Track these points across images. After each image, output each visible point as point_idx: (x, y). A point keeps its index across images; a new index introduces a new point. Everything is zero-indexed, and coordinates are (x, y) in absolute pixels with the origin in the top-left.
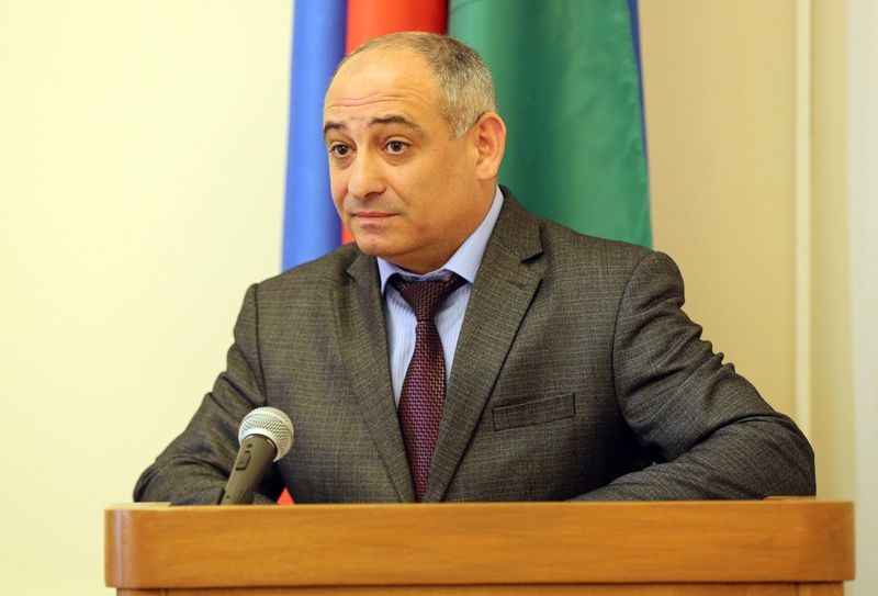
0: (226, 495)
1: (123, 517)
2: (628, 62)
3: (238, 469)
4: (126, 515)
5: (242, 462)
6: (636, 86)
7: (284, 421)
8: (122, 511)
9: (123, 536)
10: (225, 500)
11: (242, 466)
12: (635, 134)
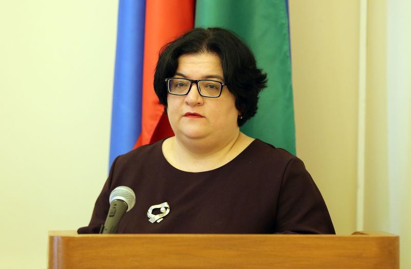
0: (105, 228)
1: (58, 240)
2: (283, 13)
3: (110, 216)
4: (60, 238)
5: (112, 213)
6: (287, 25)
7: (131, 193)
8: (58, 237)
9: (58, 248)
10: (104, 231)
11: (112, 214)
12: (286, 48)
